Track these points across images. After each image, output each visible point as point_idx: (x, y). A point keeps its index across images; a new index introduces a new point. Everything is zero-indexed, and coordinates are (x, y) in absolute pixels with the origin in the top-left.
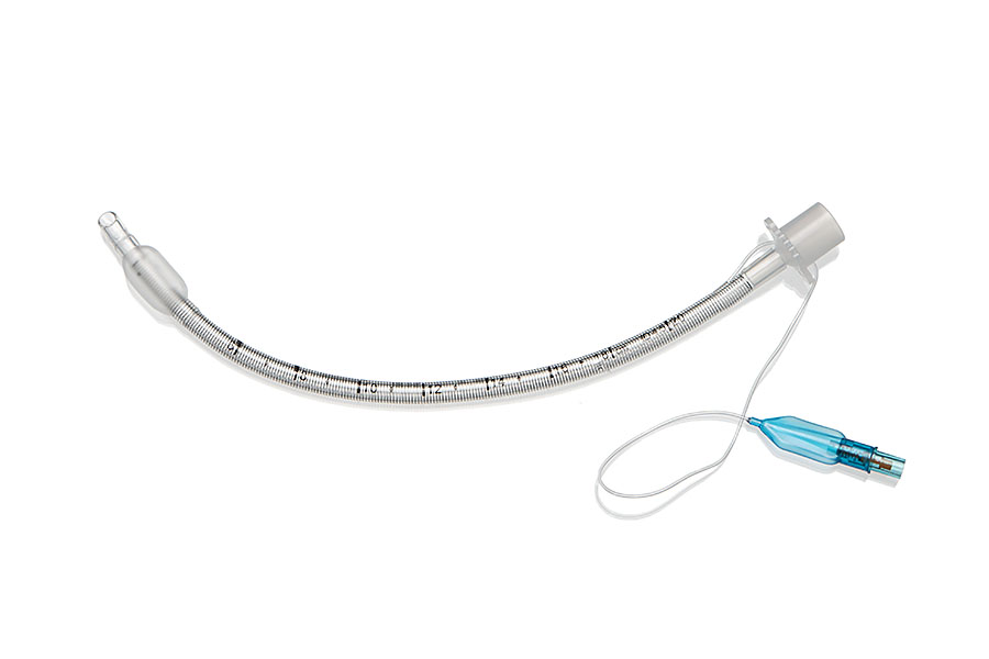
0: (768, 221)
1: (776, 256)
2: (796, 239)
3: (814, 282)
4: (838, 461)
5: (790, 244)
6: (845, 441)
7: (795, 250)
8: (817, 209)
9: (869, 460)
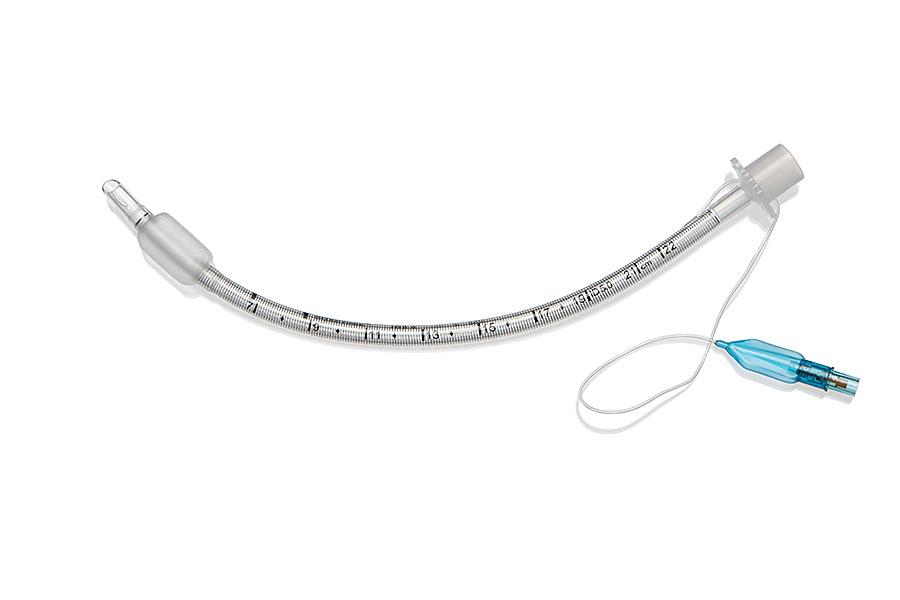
0: (734, 161)
1: (741, 193)
2: (759, 177)
3: (775, 216)
4: (798, 380)
5: (754, 183)
6: (804, 362)
7: (759, 188)
8: (778, 149)
9: (826, 379)
